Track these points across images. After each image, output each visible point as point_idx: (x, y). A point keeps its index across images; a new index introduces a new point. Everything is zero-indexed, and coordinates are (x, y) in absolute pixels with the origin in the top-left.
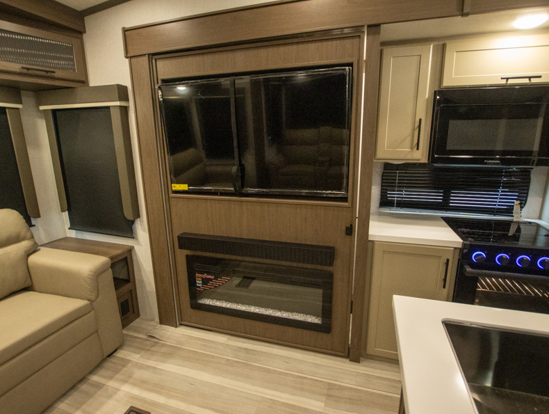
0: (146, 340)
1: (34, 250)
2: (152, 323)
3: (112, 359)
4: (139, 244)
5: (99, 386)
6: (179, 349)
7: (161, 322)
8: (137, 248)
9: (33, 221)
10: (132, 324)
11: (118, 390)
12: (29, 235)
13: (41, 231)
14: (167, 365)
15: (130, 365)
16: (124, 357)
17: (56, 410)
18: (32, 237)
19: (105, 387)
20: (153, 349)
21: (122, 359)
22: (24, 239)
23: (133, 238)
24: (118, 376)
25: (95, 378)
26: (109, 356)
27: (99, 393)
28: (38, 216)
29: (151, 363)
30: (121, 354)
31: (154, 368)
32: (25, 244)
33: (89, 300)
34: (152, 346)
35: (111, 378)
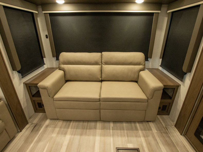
0: (164, 128)
1: (143, 70)
2: (172, 122)
3: (147, 123)
4: (184, 85)
5: (136, 129)
6: (175, 146)
7: (175, 126)
8: (182, 86)
9: (149, 59)
10: (164, 116)
11: (140, 137)
12: (144, 64)
13: (150, 64)
14: (163, 147)
15: (150, 132)
16: (151, 127)
17: (122, 124)
18: (145, 65)
19: (138, 131)
20: (164, 134)
21: (150, 127)
22: (141, 65)
23: (182, 81)
24: (144, 132)
25: (138, 125)
26: (147, 121)
27: (135, 131)
28: (151, 58)
29: (158, 139)
30: (151, 124)
31: (158, 143)
32: (141, 67)
33: (148, 98)
34: (164, 133)
35: (142, 130)
